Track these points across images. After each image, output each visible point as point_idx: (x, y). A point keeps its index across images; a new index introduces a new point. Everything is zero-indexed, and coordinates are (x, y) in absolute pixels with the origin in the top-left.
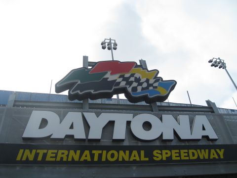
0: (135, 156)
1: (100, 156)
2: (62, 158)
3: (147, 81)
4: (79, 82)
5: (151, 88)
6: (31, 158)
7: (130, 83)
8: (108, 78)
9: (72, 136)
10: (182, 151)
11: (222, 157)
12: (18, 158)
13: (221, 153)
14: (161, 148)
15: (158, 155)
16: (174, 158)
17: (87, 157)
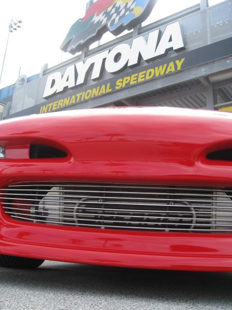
2: (60, 106)
3: (127, 4)
5: (127, 13)
6: (46, 111)
7: (110, 17)
8: (94, 21)
10: (141, 74)
14: (123, 76)
17: (73, 100)
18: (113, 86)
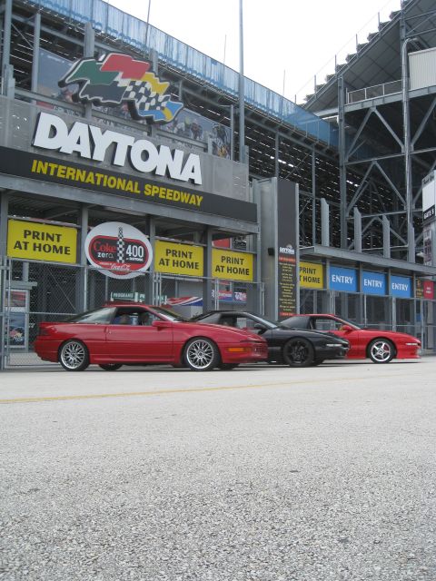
0: (130, 185)
1: (102, 180)
2: (70, 176)
3: (157, 97)
4: (88, 82)
5: (158, 108)
6: (45, 172)
7: (139, 96)
8: (118, 82)
9: (79, 153)
10: (169, 191)
12: (33, 170)
13: (200, 200)
14: (152, 183)
15: (150, 191)
16: (161, 196)
17: (90, 179)
18: (141, 188)
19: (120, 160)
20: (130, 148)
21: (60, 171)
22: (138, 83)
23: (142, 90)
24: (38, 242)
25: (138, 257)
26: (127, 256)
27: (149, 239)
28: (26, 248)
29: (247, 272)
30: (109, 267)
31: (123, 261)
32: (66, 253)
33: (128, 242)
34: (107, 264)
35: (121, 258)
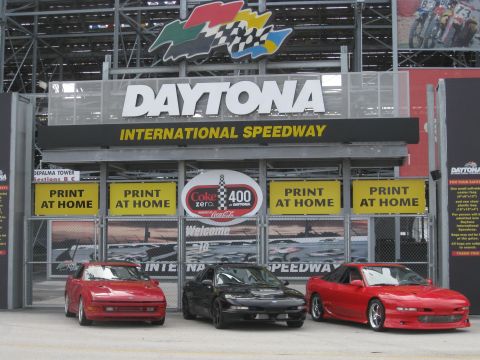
0: (225, 132)
1: (192, 133)
3: (255, 31)
4: (172, 44)
5: (257, 44)
6: (132, 138)
7: (231, 39)
8: (205, 33)
11: (320, 135)
12: (121, 139)
13: (320, 130)
14: (253, 124)
15: (248, 133)
16: (265, 135)
17: (179, 134)
19: (212, 108)
20: (224, 94)
21: (147, 134)
22: (229, 26)
23: (235, 31)
24: (137, 199)
25: (244, 202)
26: (231, 202)
27: (258, 182)
28: (126, 206)
29: (415, 203)
30: (210, 215)
31: (225, 208)
32: (165, 206)
33: (230, 189)
34: (206, 212)
35: (222, 205)
